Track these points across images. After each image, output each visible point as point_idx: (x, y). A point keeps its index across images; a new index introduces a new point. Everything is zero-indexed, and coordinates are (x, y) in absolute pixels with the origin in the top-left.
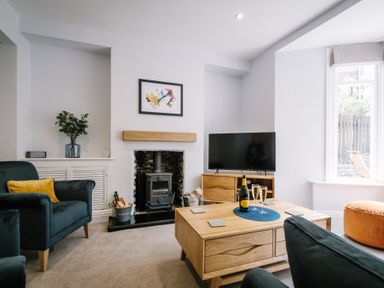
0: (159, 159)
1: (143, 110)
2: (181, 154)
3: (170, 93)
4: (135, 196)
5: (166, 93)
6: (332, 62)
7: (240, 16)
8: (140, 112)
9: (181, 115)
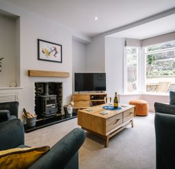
0: (47, 87)
1: (41, 58)
2: (61, 84)
3: (55, 49)
4: (35, 110)
5: (53, 49)
6: (126, 45)
7: (96, 18)
8: (39, 59)
9: (61, 62)
